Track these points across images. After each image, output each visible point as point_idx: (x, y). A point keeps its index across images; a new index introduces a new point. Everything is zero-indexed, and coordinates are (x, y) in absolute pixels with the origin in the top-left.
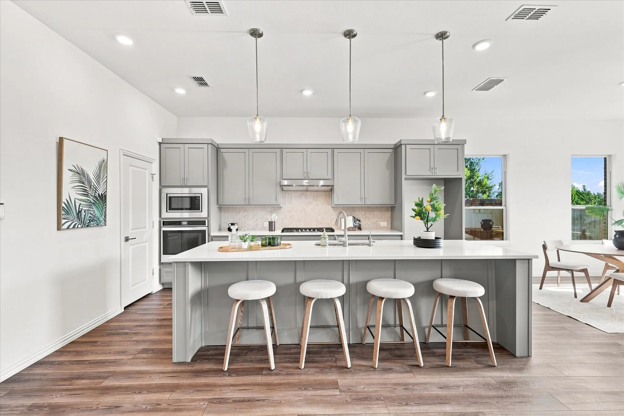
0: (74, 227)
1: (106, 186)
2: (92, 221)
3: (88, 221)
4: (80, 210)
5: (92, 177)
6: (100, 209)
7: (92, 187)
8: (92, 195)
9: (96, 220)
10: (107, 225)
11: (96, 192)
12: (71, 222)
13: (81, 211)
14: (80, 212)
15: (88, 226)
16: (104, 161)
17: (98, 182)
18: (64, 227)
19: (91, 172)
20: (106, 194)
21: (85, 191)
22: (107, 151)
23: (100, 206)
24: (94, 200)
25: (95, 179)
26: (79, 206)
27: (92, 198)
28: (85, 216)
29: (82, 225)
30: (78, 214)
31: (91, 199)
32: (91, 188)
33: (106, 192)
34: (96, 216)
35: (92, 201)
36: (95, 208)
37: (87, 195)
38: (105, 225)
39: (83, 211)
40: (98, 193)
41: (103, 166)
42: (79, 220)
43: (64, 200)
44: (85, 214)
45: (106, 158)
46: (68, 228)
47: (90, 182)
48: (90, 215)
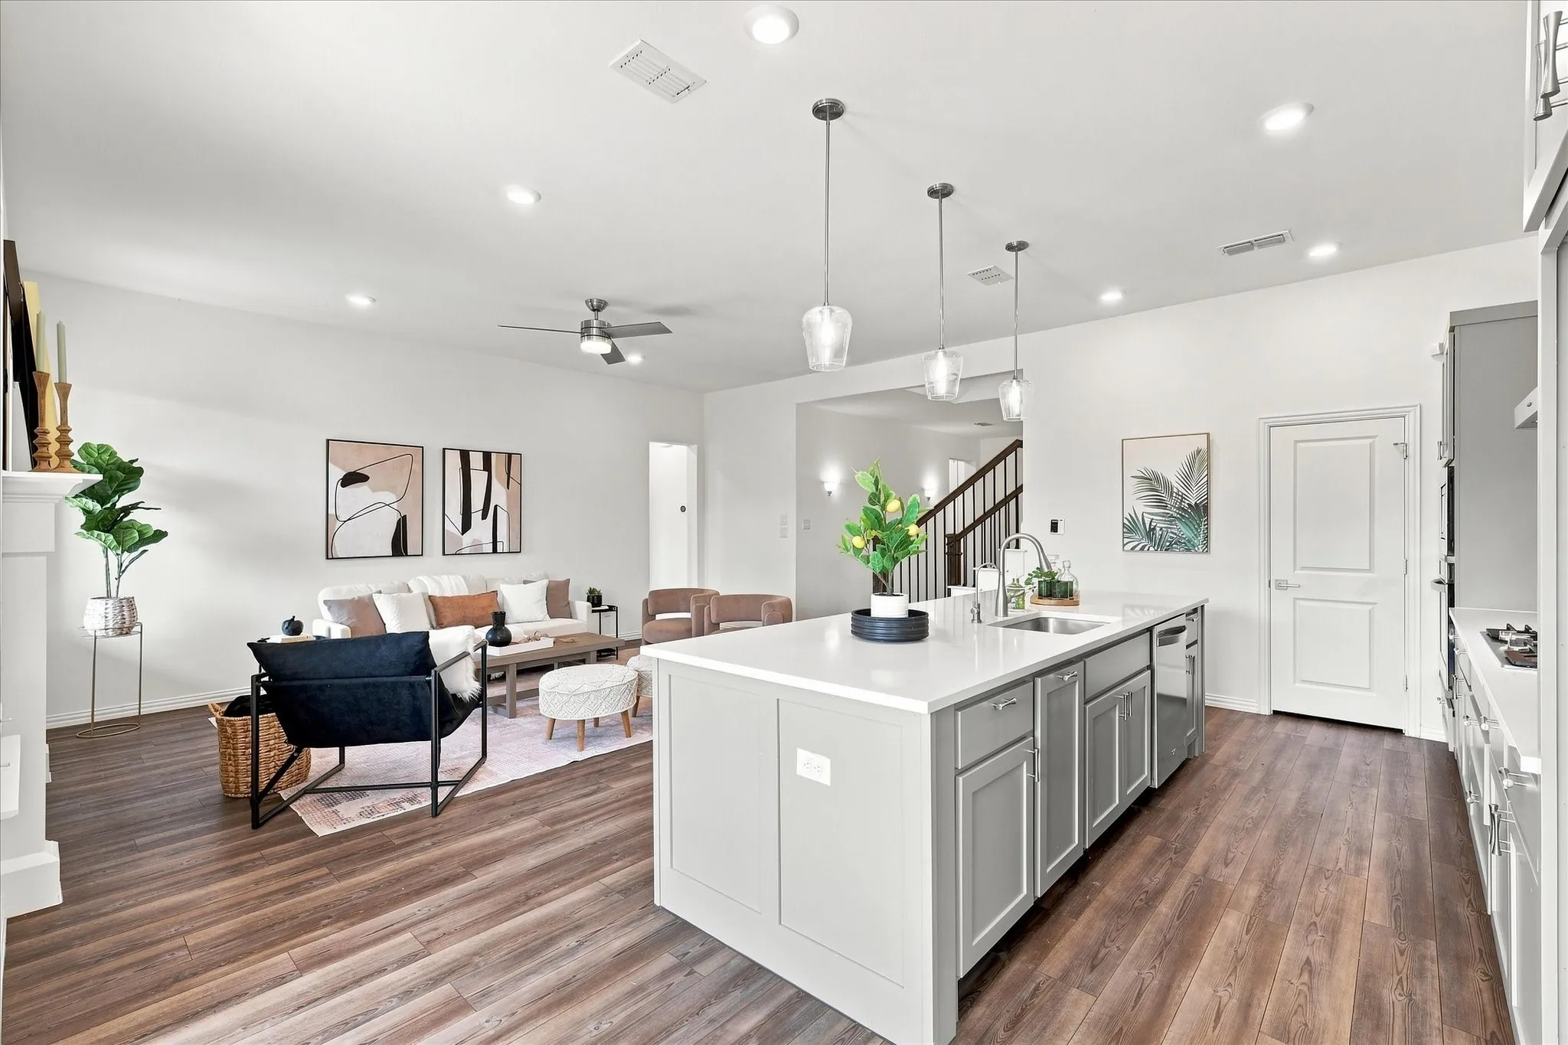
0: (1142, 549)
1: (1208, 490)
2: (1175, 543)
3: (1168, 544)
4: (1152, 527)
5: (1174, 481)
6: (1193, 529)
7: (1174, 495)
8: (1175, 507)
9: (1185, 543)
10: (1210, 551)
11: (1181, 500)
12: (1137, 543)
13: (1154, 529)
14: (1152, 530)
15: (1167, 550)
16: (1199, 451)
17: (1188, 488)
18: (1127, 548)
19: (1171, 473)
20: (1207, 503)
21: (1161, 501)
22: (1208, 433)
23: (1195, 523)
24: (1178, 513)
25: (1180, 478)
26: (1151, 522)
27: (1175, 510)
28: (1162, 536)
29: (1156, 548)
30: (1148, 533)
31: (1173, 512)
32: (1172, 496)
33: (1207, 499)
34: (1184, 536)
35: (1175, 515)
36: (1180, 526)
37: (1165, 507)
38: (1207, 552)
39: (1158, 529)
40: (1187, 502)
41: (1198, 461)
42: (1151, 541)
43: (1128, 516)
44: (1161, 533)
45: (1204, 446)
46: (1133, 549)
47: (1169, 488)
48: (1171, 535)
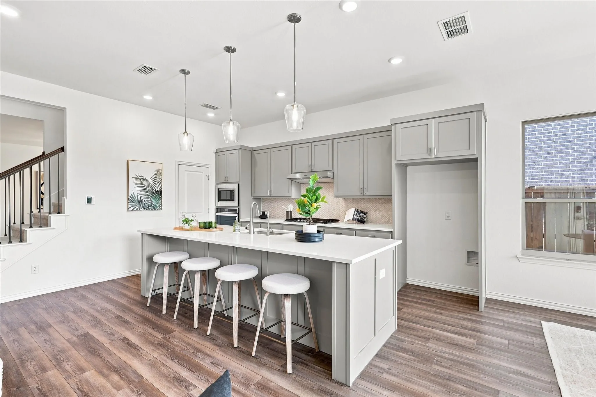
0: (137, 210)
1: (162, 186)
2: (150, 207)
3: (147, 207)
4: (141, 200)
5: (150, 180)
6: (156, 200)
7: (150, 186)
8: (150, 192)
9: (154, 206)
10: (162, 209)
11: (152, 189)
12: (135, 207)
14: (141, 201)
15: (147, 210)
16: (159, 170)
17: (155, 184)
18: (130, 210)
19: (149, 177)
20: (161, 190)
21: (145, 189)
22: (162, 163)
23: (157, 197)
24: (151, 194)
25: (152, 181)
26: (140, 198)
27: (150, 193)
28: (145, 204)
29: (142, 209)
30: (139, 203)
33: (161, 189)
34: (153, 204)
36: (152, 199)
37: (146, 192)
38: (161, 209)
39: (143, 201)
40: (155, 190)
41: (159, 174)
42: (141, 206)
43: (130, 195)
44: (144, 202)
45: (161, 169)
46: (132, 210)
47: (148, 184)
48: (148, 203)
